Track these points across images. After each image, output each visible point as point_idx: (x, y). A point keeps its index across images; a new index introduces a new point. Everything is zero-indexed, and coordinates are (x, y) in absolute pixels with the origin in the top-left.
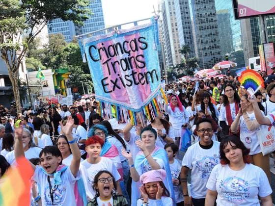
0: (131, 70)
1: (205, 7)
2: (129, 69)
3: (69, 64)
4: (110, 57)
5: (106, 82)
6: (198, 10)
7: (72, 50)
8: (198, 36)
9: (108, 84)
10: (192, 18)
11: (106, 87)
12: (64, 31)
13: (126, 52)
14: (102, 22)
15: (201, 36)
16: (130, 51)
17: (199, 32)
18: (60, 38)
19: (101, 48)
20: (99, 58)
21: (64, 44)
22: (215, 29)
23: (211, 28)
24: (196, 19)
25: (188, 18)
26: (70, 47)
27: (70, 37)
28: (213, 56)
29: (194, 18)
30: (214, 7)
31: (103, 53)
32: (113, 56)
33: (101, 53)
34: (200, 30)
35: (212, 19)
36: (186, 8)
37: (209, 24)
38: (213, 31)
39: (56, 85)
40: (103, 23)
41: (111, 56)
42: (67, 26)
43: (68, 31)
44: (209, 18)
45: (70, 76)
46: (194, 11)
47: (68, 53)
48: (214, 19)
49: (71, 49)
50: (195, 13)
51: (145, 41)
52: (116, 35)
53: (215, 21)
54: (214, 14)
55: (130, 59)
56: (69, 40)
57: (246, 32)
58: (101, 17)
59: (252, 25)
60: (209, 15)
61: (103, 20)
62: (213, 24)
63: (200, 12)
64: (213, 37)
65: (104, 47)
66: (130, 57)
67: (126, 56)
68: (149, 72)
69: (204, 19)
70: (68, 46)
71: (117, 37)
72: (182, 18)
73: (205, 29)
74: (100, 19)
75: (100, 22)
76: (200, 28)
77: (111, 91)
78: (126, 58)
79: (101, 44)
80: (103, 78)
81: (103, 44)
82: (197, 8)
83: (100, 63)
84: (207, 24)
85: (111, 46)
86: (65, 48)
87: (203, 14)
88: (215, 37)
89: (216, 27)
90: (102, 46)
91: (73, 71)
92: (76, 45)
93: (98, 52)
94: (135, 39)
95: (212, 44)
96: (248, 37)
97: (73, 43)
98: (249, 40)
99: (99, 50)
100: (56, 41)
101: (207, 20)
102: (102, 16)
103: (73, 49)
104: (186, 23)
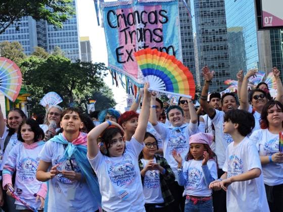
0: (144, 42)
1: (213, 21)
2: (142, 41)
3: (27, 84)
4: (128, 26)
5: (120, 51)
6: (203, 24)
7: (33, 65)
8: (201, 58)
9: (122, 54)
10: (194, 35)
11: (120, 57)
12: (21, 40)
13: (143, 22)
14: (74, 31)
15: (205, 59)
16: (146, 23)
17: (202, 53)
18: (17, 48)
19: (120, 15)
20: (117, 25)
21: (22, 56)
22: (224, 51)
23: (218, 49)
24: (200, 36)
25: (190, 34)
26: (31, 61)
27: (29, 48)
28: (220, 87)
29: (197, 34)
30: (224, 23)
31: (122, 20)
32: (132, 25)
33: (119, 20)
34: (204, 50)
35: (221, 38)
36: (188, 20)
37: (216, 43)
38: (221, 53)
39: (9, 109)
40: (76, 33)
41: (130, 25)
42: (26, 34)
43: (27, 40)
44: (218, 36)
45: (28, 98)
46: (197, 25)
47: (27, 69)
48: (223, 38)
49: (31, 63)
50: (200, 28)
51: (166, 14)
52: (136, 3)
53: (225, 40)
54: (224, 31)
55: (145, 31)
56: (28, 52)
57: (265, 57)
58: (74, 25)
59: (273, 49)
60: (217, 32)
61: (76, 29)
62: (222, 44)
63: (206, 28)
64: (221, 61)
65: (123, 14)
66: (145, 28)
67: (142, 26)
68: (165, 48)
69: (210, 37)
70: (27, 59)
71: (136, 4)
72: (182, 34)
73: (212, 50)
74: (72, 27)
75: (71, 31)
76: (204, 48)
77: (125, 62)
78: (141, 29)
79: (120, 10)
80: (118, 47)
81: (122, 11)
82: (202, 22)
83: (117, 30)
84: (214, 44)
85: (131, 13)
86: (23, 61)
87: (210, 30)
88: (224, 61)
89: (225, 49)
90: (121, 13)
91: (32, 93)
92: (38, 59)
93: (116, 19)
94: (156, 11)
95: (219, 71)
96: (267, 65)
97: (33, 56)
98: (268, 67)
99: (118, 17)
100: (12, 51)
101: (214, 39)
102: (76, 23)
103: (34, 63)
104: (186, 40)
